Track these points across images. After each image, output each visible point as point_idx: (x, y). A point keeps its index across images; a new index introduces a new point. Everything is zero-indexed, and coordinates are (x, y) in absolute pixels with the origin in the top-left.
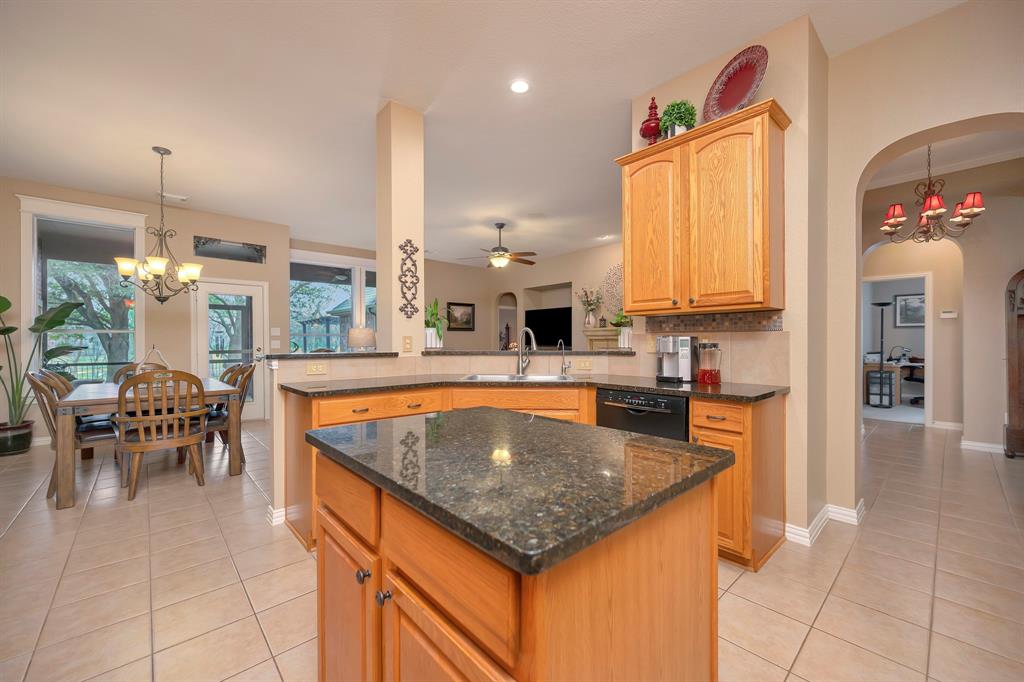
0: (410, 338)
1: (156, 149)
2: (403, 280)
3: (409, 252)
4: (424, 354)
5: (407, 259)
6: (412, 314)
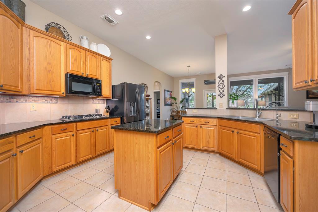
0: (222, 104)
1: (188, 66)
2: (219, 87)
3: (221, 78)
4: (227, 109)
5: (220, 80)
6: (222, 96)
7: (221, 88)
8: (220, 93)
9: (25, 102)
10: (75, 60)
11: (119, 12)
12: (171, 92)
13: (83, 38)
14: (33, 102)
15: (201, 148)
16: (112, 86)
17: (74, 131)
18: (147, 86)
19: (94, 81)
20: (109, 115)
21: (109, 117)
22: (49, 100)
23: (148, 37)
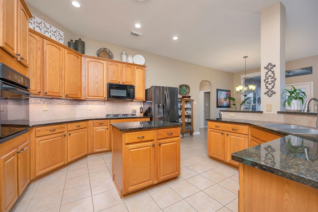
0: (271, 105)
1: (244, 57)
2: (266, 81)
3: (270, 68)
4: (279, 112)
5: (268, 72)
6: (271, 95)
7: (269, 83)
8: (268, 90)
9: (86, 104)
10: (114, 73)
11: (138, 26)
12: (229, 91)
13: (122, 54)
14: (90, 104)
15: (228, 162)
16: (146, 90)
17: (109, 125)
18: (189, 87)
19: (128, 87)
20: (143, 115)
21: (143, 116)
22: (99, 102)
23: (175, 38)
